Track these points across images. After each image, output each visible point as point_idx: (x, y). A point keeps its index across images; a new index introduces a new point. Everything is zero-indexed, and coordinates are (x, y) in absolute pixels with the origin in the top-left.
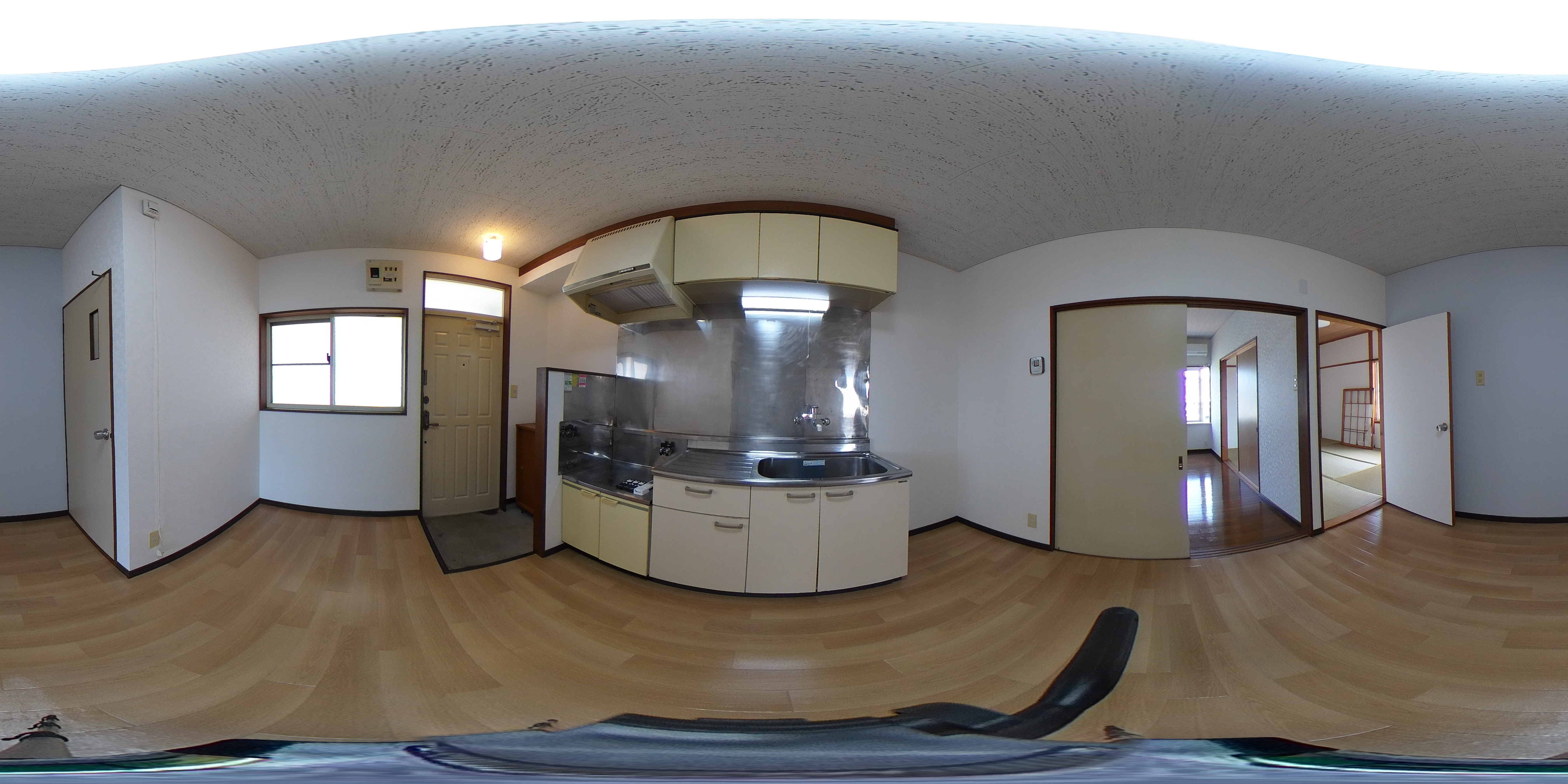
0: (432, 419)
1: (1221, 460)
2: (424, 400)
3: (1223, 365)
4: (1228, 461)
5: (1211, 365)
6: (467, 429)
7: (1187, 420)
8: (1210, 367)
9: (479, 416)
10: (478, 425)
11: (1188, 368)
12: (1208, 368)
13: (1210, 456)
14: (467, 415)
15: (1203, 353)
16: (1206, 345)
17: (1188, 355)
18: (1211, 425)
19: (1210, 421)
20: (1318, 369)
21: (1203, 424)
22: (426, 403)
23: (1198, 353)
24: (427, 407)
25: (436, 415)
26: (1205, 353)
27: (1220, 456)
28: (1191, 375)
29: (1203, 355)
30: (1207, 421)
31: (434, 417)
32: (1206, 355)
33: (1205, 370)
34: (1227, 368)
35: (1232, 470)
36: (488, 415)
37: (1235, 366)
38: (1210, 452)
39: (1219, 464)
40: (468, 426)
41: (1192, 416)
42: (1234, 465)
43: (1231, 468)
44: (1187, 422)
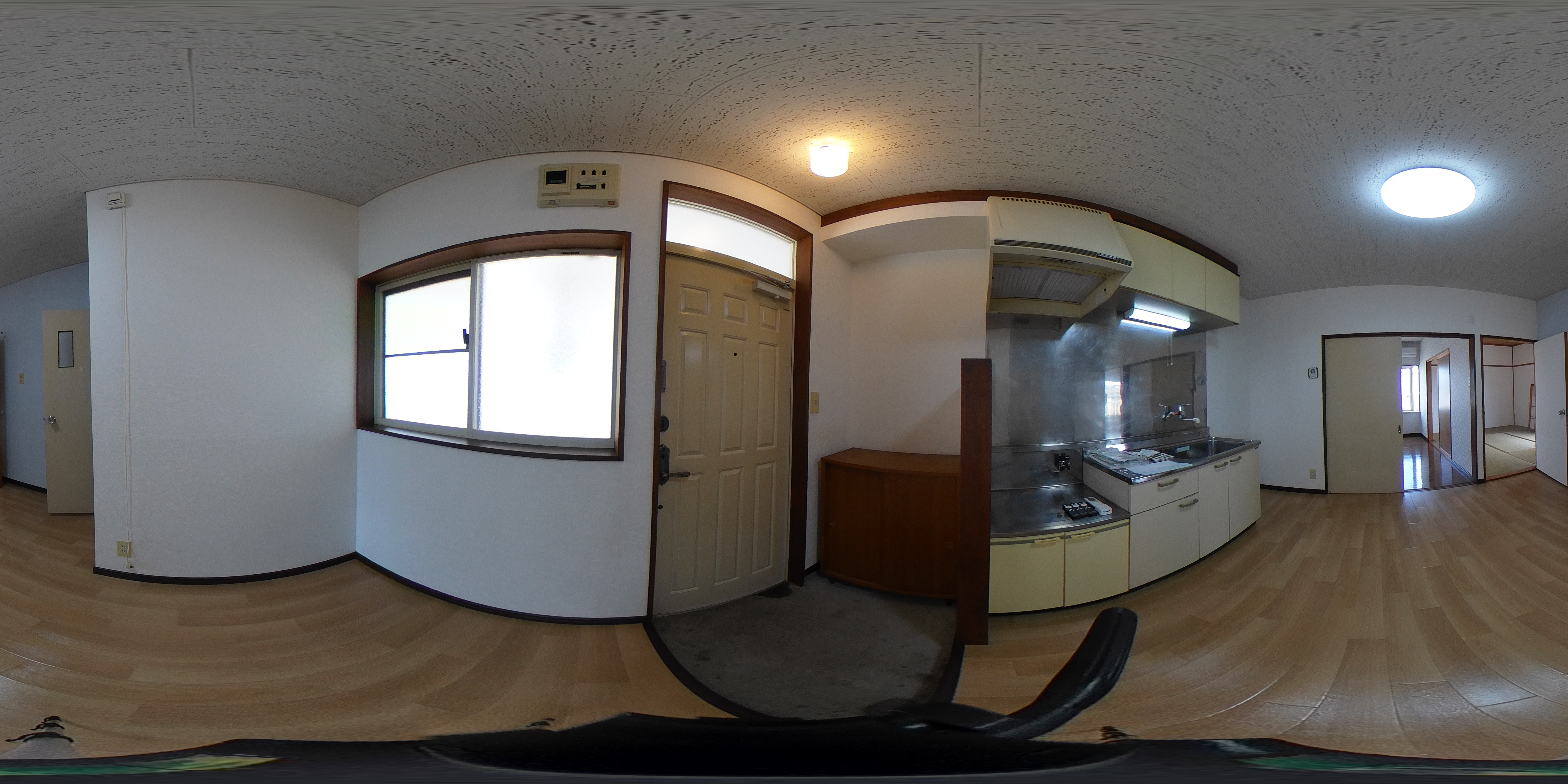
0: (675, 462)
1: (1427, 440)
2: (661, 424)
3: (1429, 365)
4: (1434, 442)
5: (1419, 364)
6: (739, 474)
7: (1403, 409)
8: (1419, 366)
9: (758, 449)
10: (757, 465)
11: (1403, 367)
12: (1417, 367)
13: (1420, 438)
14: (739, 448)
15: (1413, 355)
16: (1416, 348)
17: (1402, 356)
18: (1420, 413)
19: (1420, 410)
20: (1482, 366)
21: (1414, 413)
22: (663, 430)
23: (1410, 355)
24: (666, 439)
25: (683, 453)
26: (1415, 355)
27: (1427, 437)
28: (1405, 372)
29: (1413, 356)
30: (1416, 410)
31: (678, 457)
32: (1416, 356)
33: (1415, 369)
34: (1432, 367)
35: (1435, 447)
36: (771, 444)
37: (1436, 365)
38: (1420, 435)
39: (1426, 444)
40: (741, 468)
41: (1406, 407)
42: (1436, 444)
43: (1435, 446)
44: (1402, 411)
